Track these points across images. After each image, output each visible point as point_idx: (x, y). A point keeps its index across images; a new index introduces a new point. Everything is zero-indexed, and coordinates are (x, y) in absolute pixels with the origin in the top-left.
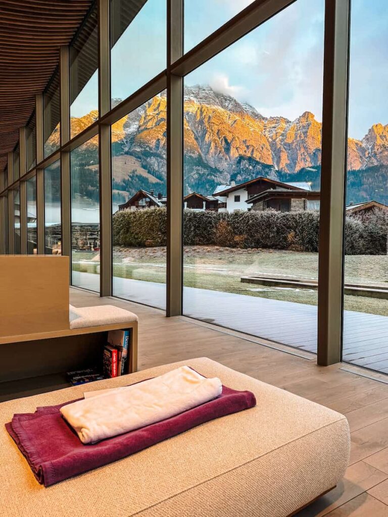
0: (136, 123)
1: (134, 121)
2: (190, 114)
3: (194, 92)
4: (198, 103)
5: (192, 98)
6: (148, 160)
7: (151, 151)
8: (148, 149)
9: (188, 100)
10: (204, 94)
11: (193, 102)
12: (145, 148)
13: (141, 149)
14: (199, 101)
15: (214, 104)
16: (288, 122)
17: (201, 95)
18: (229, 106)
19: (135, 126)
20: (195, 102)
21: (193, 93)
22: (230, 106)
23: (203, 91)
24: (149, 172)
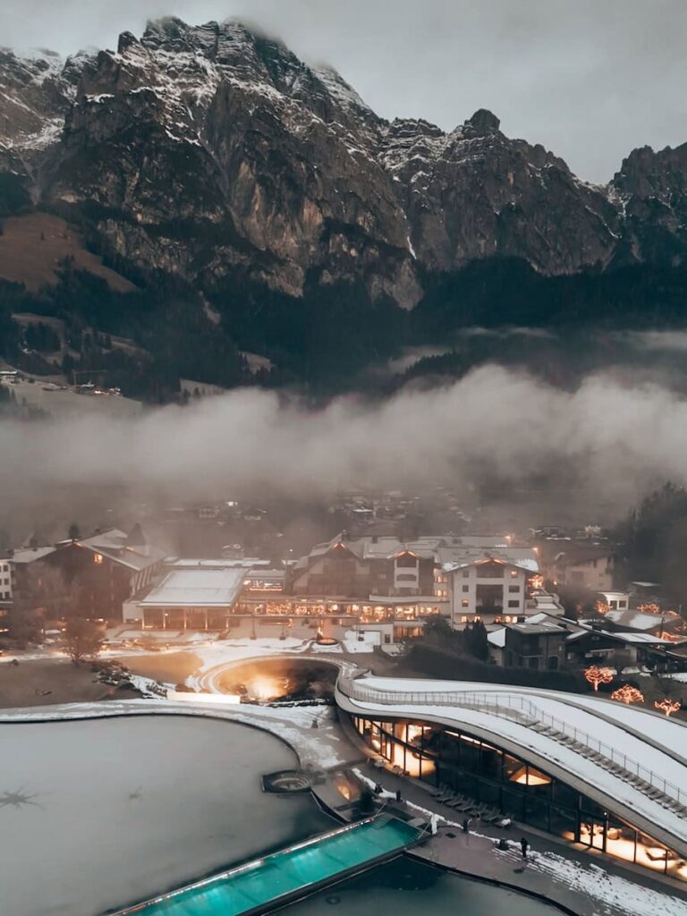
0: (56, 121)
1: (51, 116)
2: (198, 102)
3: (204, 42)
4: (216, 74)
5: (199, 60)
6: (99, 227)
7: (106, 205)
8: (96, 197)
9: (190, 66)
10: (230, 50)
11: (205, 71)
12: (87, 195)
13: (77, 198)
14: (217, 69)
15: (257, 80)
16: (437, 133)
17: (222, 53)
18: (294, 86)
19: (54, 129)
20: (209, 72)
21: (203, 47)
22: (297, 86)
23: (228, 43)
24: (107, 262)
